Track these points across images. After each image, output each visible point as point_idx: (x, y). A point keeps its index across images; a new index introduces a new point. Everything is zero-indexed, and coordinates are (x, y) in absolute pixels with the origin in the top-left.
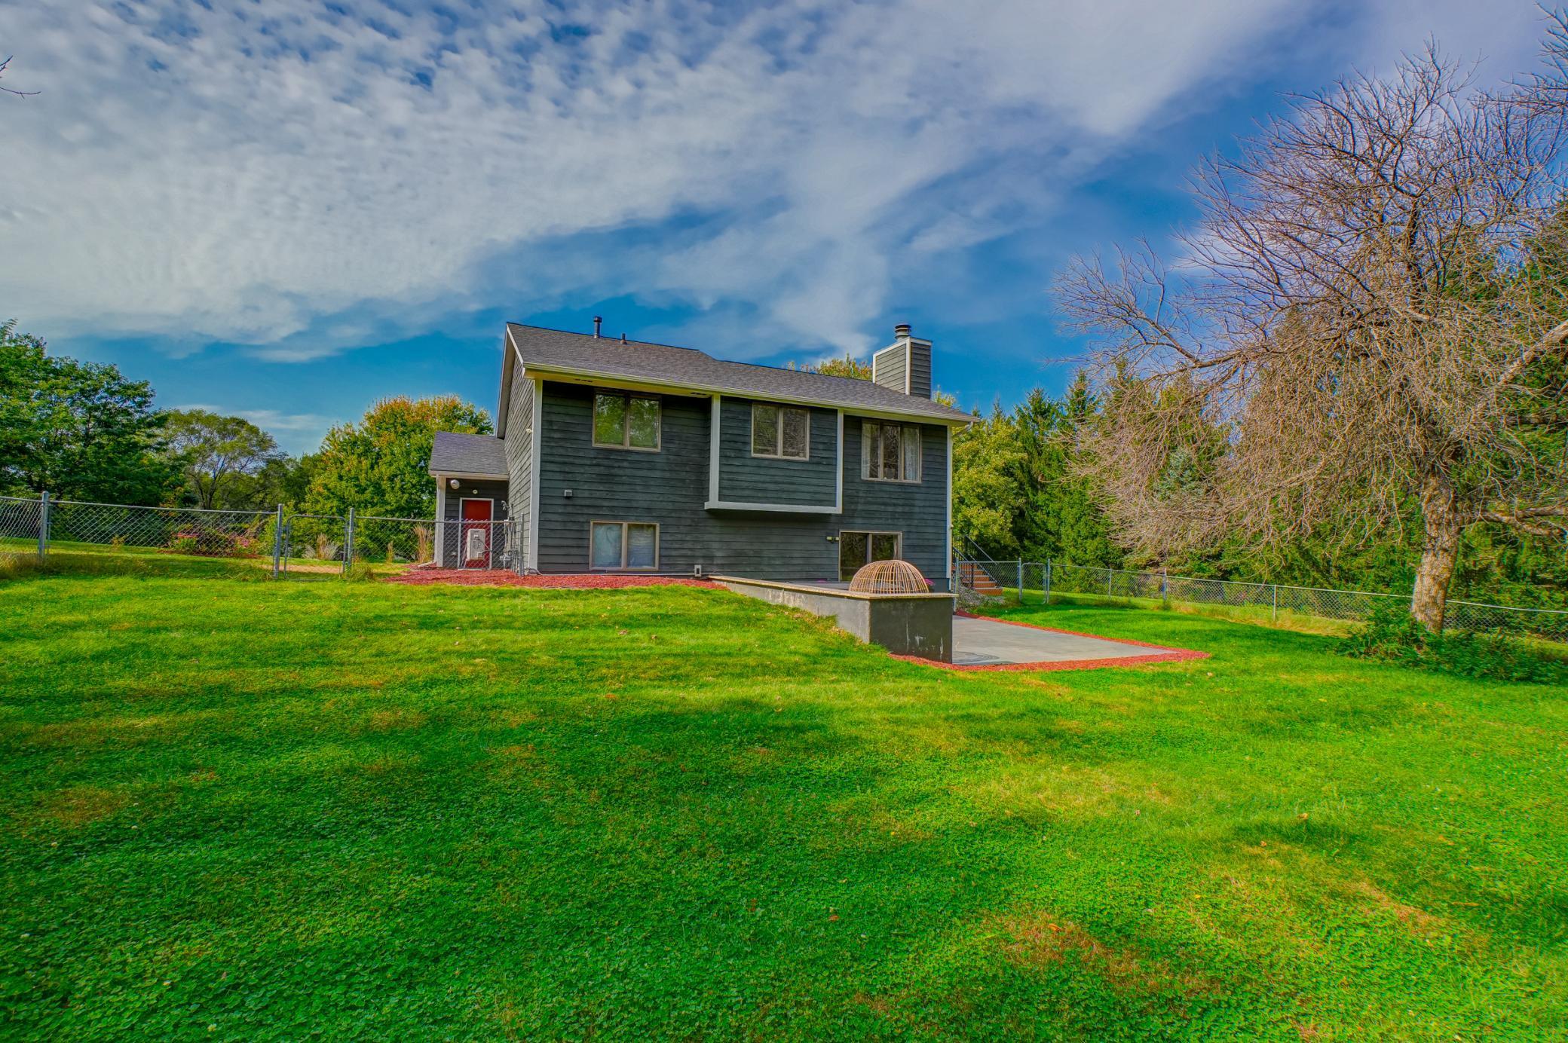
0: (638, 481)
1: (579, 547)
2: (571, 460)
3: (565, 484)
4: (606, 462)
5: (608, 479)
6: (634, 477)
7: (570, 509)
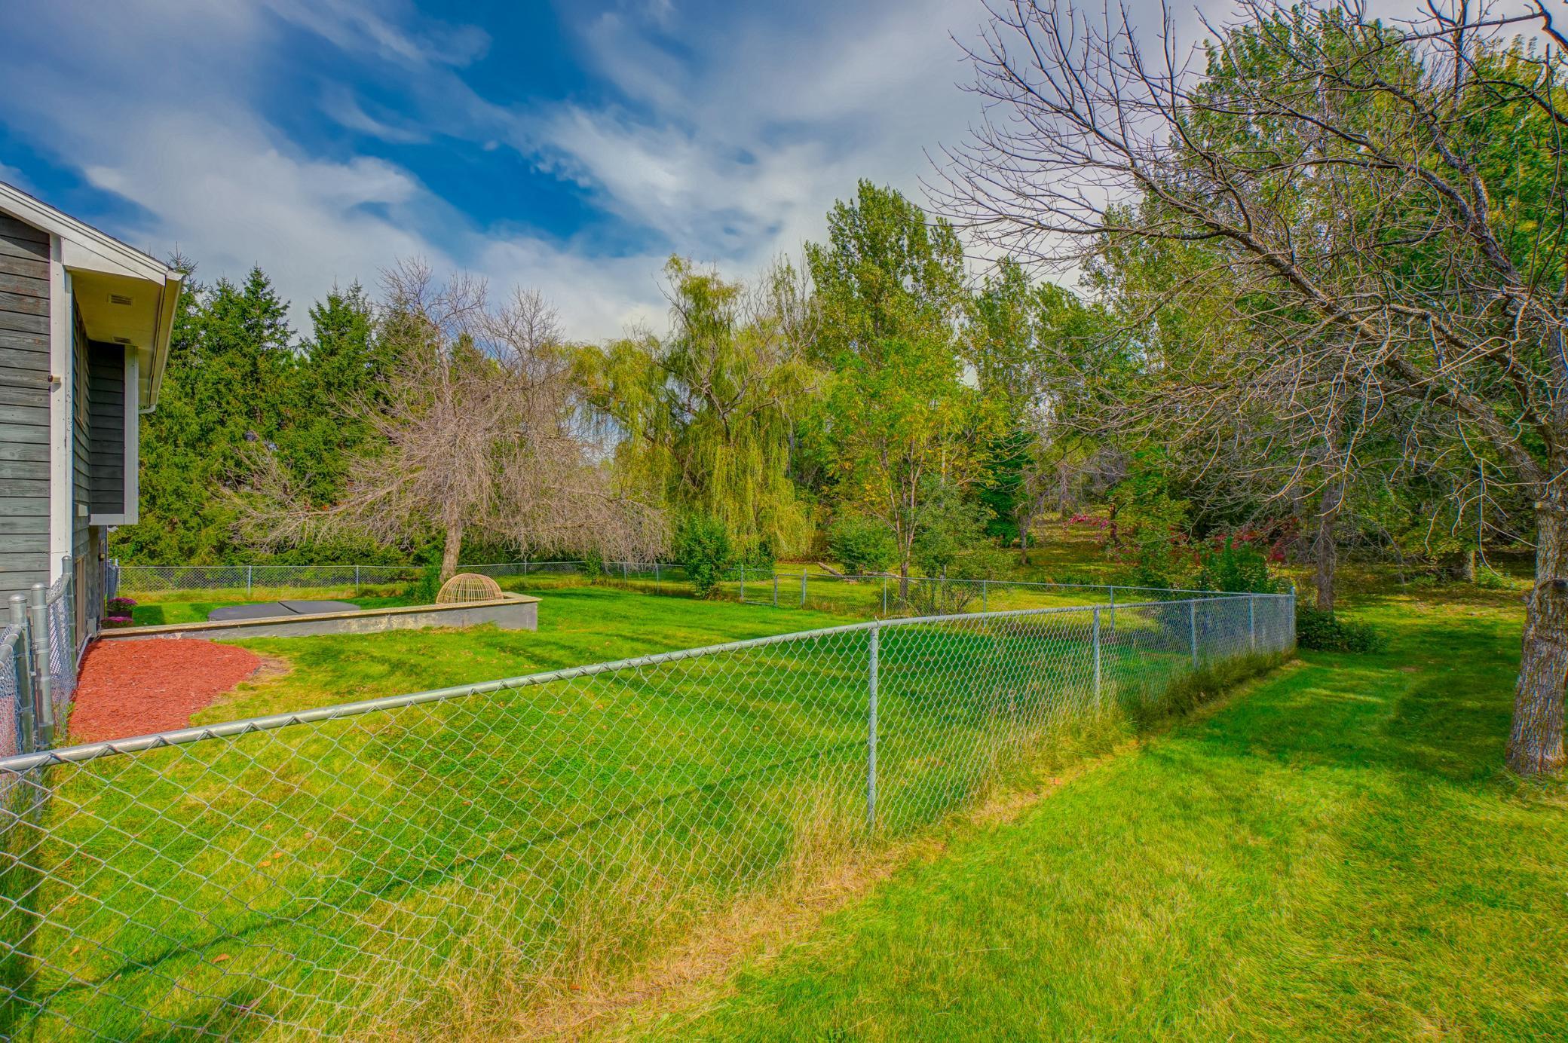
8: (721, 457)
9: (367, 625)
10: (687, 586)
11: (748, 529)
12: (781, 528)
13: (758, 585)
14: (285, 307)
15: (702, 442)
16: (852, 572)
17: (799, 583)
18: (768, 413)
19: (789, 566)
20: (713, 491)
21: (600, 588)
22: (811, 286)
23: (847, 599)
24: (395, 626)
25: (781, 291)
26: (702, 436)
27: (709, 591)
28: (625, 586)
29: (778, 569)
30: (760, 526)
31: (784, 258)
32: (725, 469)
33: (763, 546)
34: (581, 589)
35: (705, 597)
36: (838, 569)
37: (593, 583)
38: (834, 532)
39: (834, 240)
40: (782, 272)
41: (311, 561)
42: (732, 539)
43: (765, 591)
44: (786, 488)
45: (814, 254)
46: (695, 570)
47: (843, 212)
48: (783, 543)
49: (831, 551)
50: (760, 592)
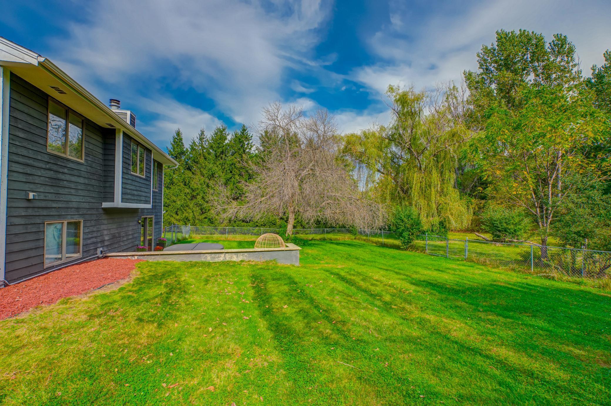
0: (72, 185)
1: (36, 248)
2: (30, 162)
3: (26, 187)
4: (55, 168)
5: (55, 182)
6: (71, 181)
7: (30, 212)
8: (416, 178)
9: (214, 258)
10: (397, 242)
11: (433, 215)
12: (452, 215)
13: (438, 243)
14: (252, 137)
15: (407, 172)
16: (497, 239)
17: (463, 243)
18: (442, 154)
19: (457, 234)
20: (413, 195)
21: (358, 241)
22: (468, 93)
23: (496, 255)
24: (228, 259)
25: (450, 99)
26: (407, 169)
27: (408, 246)
28: (368, 241)
29: (450, 235)
30: (439, 213)
31: (452, 83)
32: (419, 185)
33: (441, 223)
34: (348, 241)
35: (406, 249)
36: (488, 236)
37: (355, 239)
38: (485, 216)
39: (481, 66)
40: (450, 90)
41: (257, 226)
42: (423, 219)
43: (442, 247)
44: (454, 194)
45: (469, 76)
46: (401, 235)
47: (486, 51)
48: (453, 222)
49: (483, 227)
50: (439, 248)
